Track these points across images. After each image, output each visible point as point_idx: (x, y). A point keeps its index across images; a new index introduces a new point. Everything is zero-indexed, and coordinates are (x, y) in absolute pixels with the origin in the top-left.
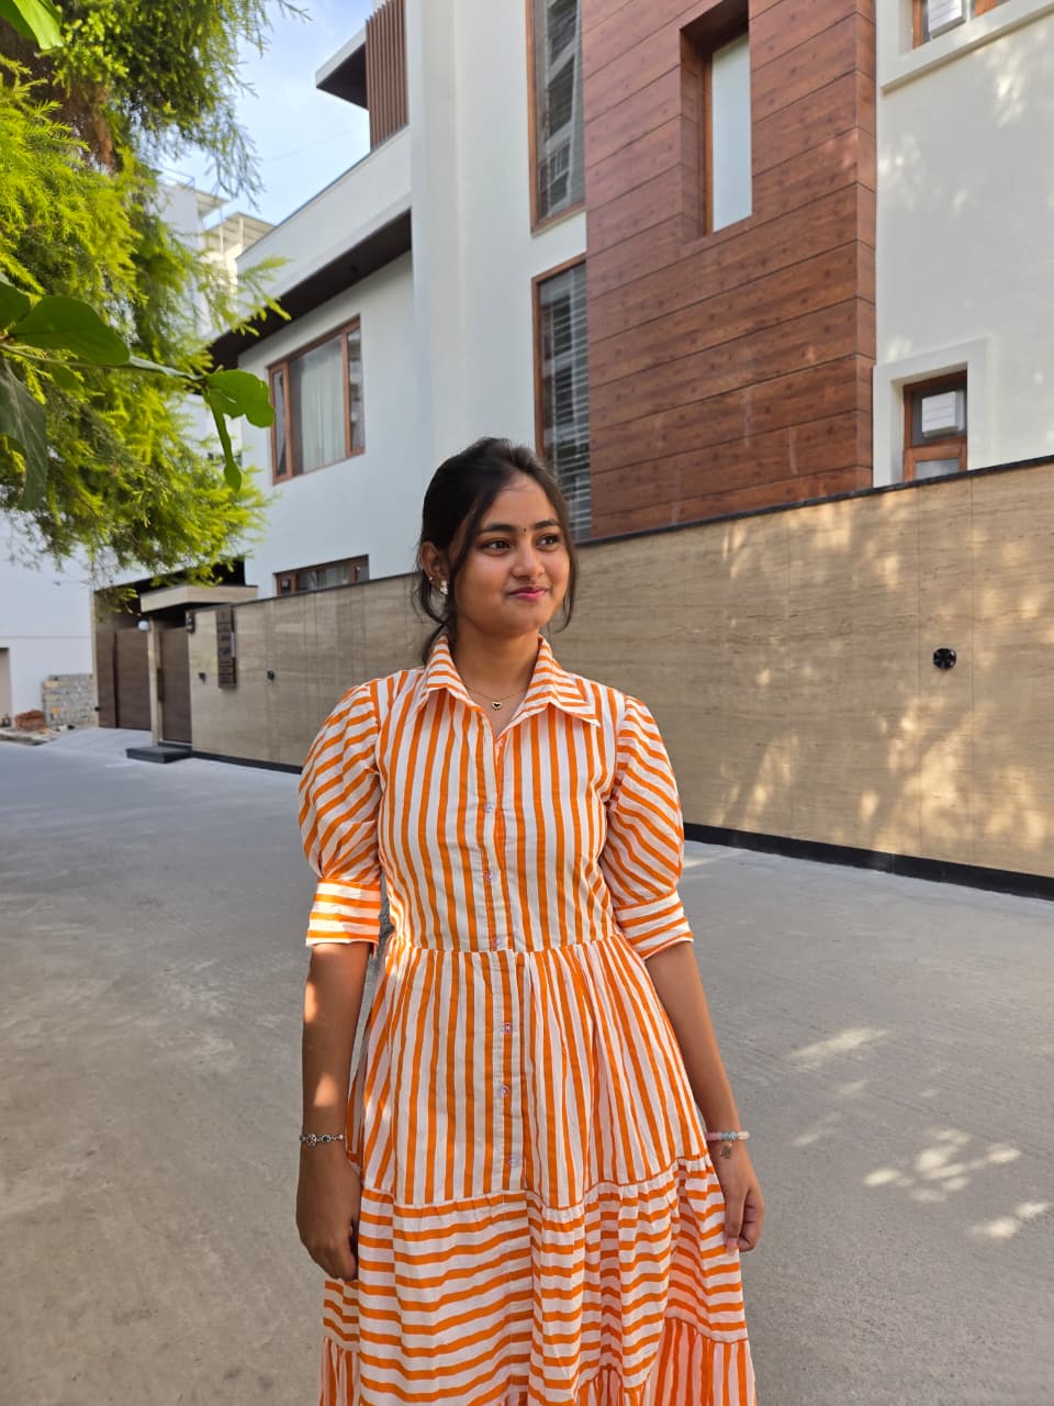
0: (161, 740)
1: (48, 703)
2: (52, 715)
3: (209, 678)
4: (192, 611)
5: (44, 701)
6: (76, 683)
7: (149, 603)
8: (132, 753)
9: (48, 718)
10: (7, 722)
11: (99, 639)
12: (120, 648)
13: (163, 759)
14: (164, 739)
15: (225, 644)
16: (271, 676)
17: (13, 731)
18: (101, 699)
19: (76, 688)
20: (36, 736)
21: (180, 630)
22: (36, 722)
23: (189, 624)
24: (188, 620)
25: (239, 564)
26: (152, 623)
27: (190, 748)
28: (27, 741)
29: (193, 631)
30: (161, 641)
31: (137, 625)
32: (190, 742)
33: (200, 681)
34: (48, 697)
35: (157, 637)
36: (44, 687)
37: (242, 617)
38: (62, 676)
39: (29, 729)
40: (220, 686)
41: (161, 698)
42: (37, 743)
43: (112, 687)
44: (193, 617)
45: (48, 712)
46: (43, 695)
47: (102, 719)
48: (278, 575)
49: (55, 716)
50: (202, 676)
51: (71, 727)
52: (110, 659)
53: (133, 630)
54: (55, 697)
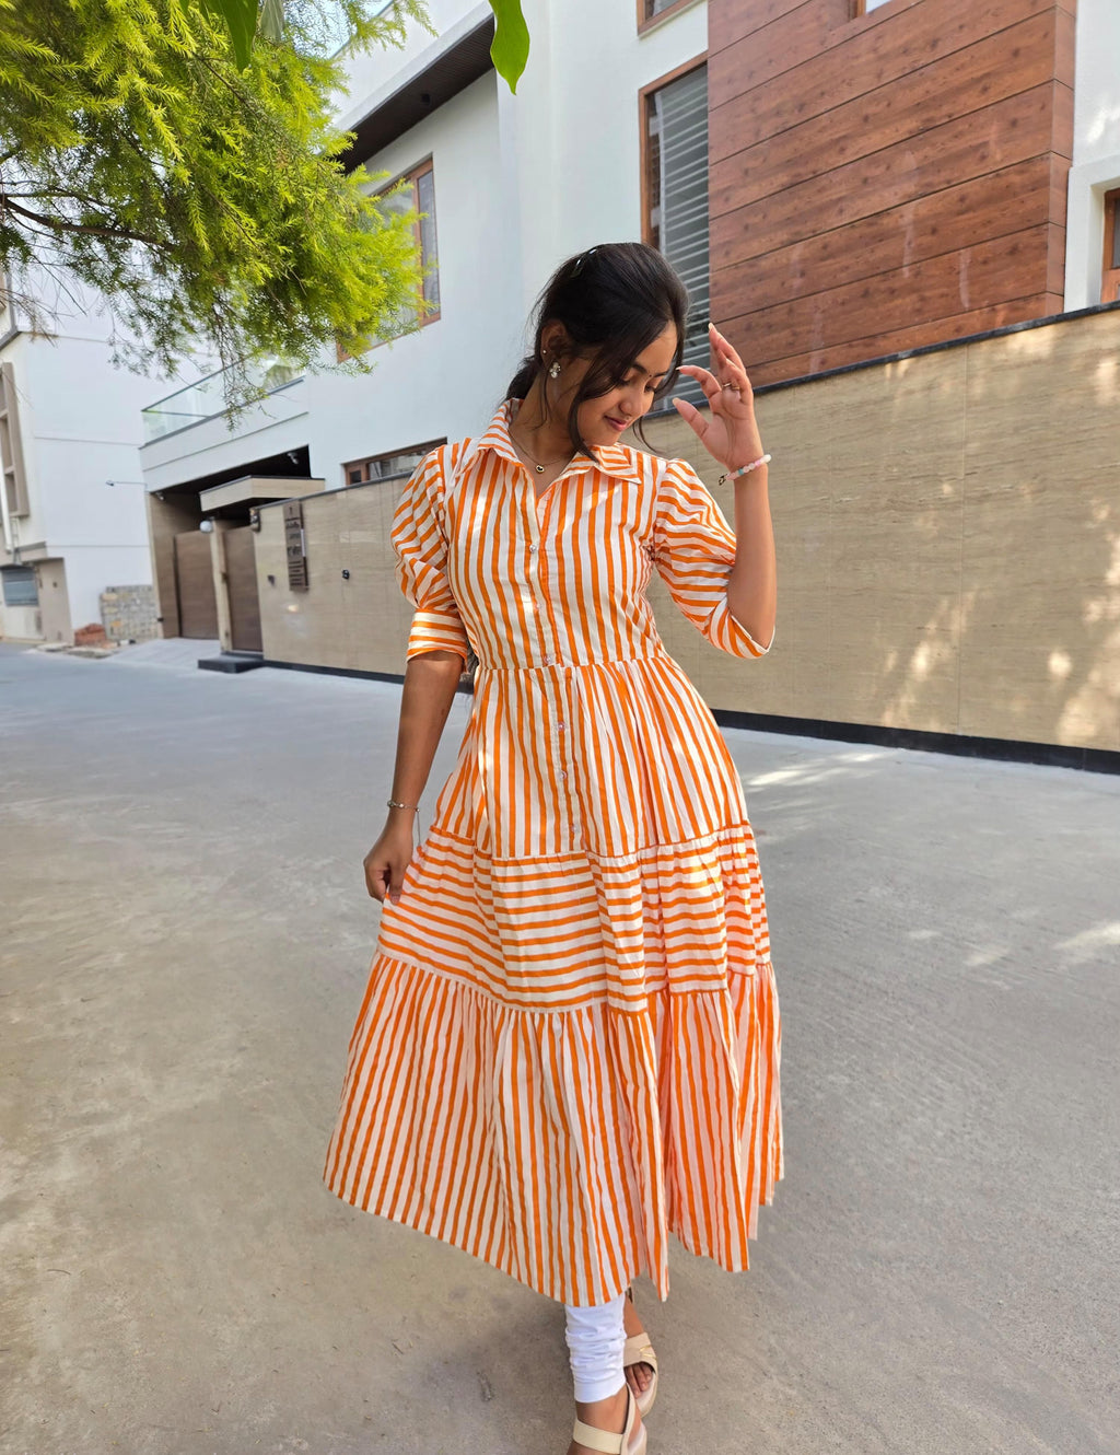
0: (230, 649)
1: (106, 618)
2: (112, 630)
3: (277, 581)
4: (257, 508)
5: (103, 615)
6: (134, 595)
7: (210, 500)
8: (204, 665)
9: (108, 632)
11: (158, 545)
12: (181, 553)
13: (234, 669)
14: (234, 648)
15: (294, 542)
16: (346, 575)
17: (73, 645)
18: (163, 610)
19: (134, 600)
20: (98, 650)
21: (245, 530)
22: (95, 637)
23: (255, 522)
24: (254, 518)
25: (303, 453)
26: (214, 523)
27: (261, 657)
28: (90, 655)
29: (258, 530)
30: (225, 542)
31: (197, 528)
32: (261, 651)
33: (268, 584)
34: (106, 611)
35: (221, 539)
36: (101, 599)
37: (312, 511)
38: (118, 588)
39: (90, 643)
40: (291, 589)
42: (99, 657)
43: (173, 593)
44: (258, 514)
45: (108, 627)
46: (102, 609)
47: (165, 630)
48: (346, 466)
49: (115, 631)
50: (271, 579)
51: (132, 642)
52: (170, 565)
53: (196, 533)
54: (113, 611)
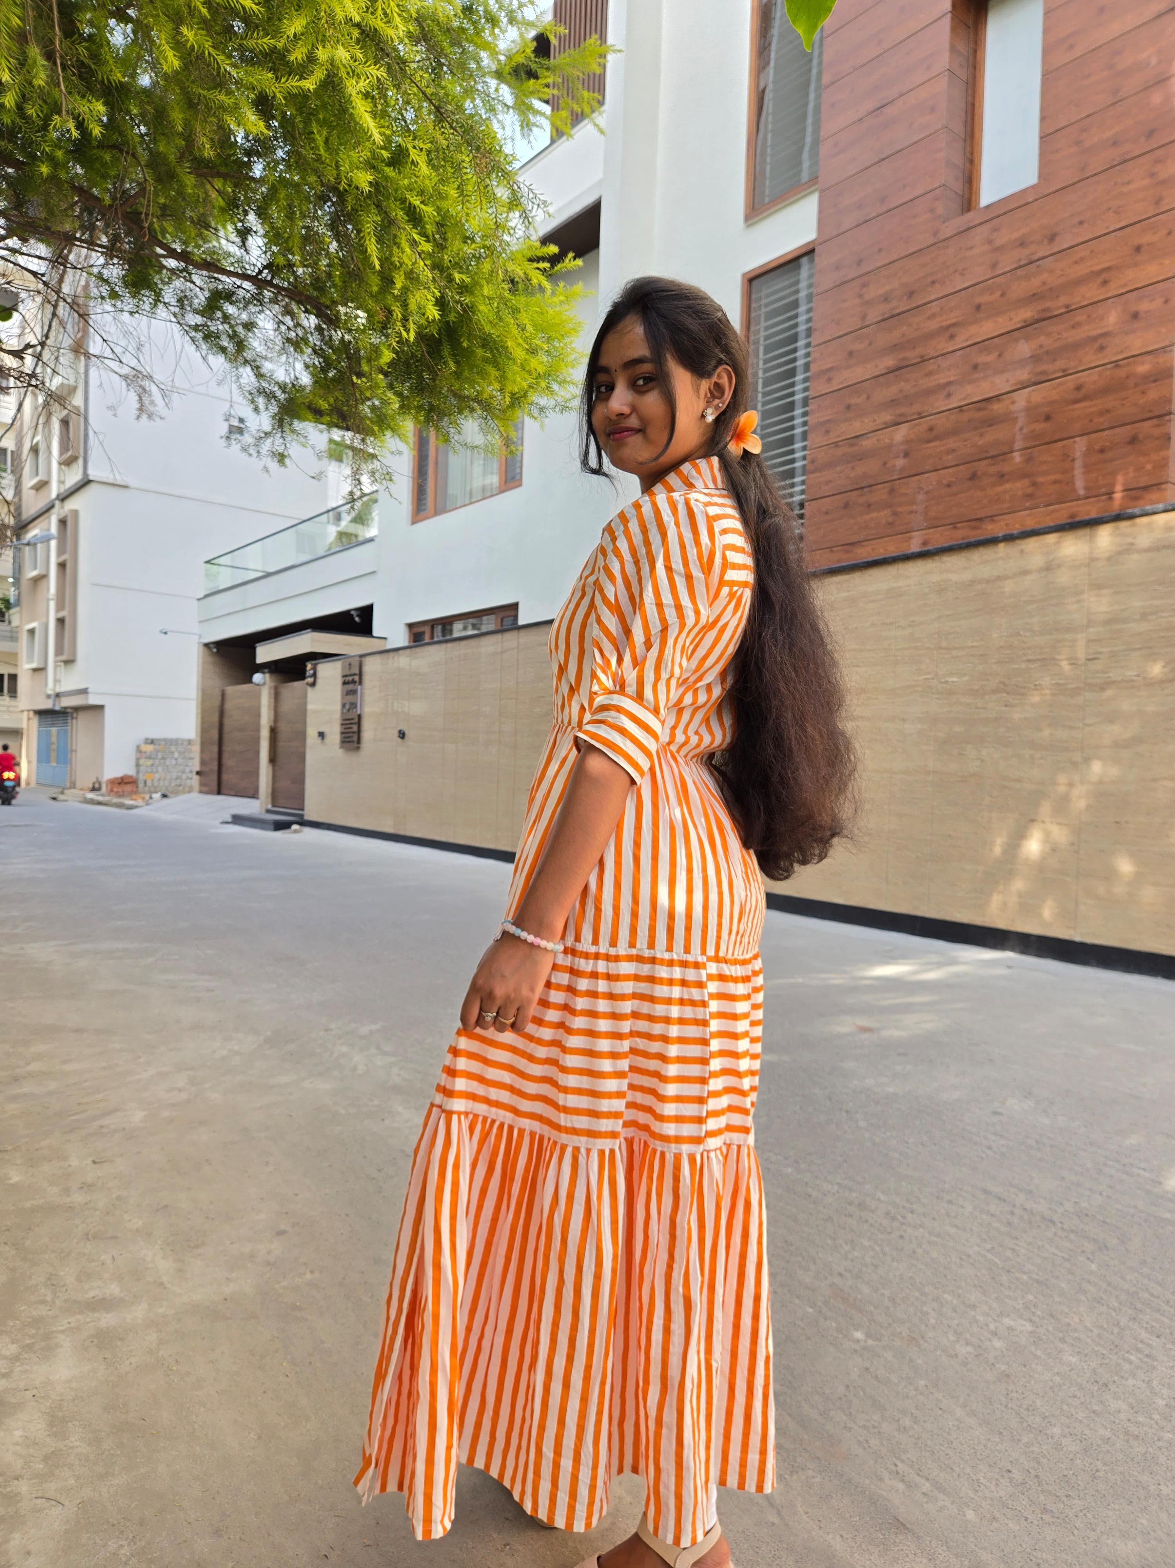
0: (270, 807)
1: (142, 769)
2: (145, 782)
3: (328, 739)
4: (314, 662)
5: (138, 765)
6: (173, 748)
7: (265, 653)
8: (238, 820)
9: (141, 785)
10: (97, 786)
11: (204, 695)
12: (228, 705)
13: (272, 827)
14: (273, 806)
15: (350, 698)
16: (402, 735)
17: (103, 795)
18: (203, 762)
19: (173, 753)
20: (128, 801)
21: (298, 684)
22: (128, 788)
23: (311, 676)
24: (310, 672)
25: (367, 612)
26: (267, 675)
27: (302, 816)
28: (120, 806)
29: (313, 684)
30: (277, 696)
31: (250, 681)
32: (303, 810)
33: (319, 740)
34: (142, 761)
35: (273, 691)
36: (138, 750)
37: (371, 666)
38: (159, 740)
39: (122, 794)
40: (341, 747)
41: (273, 760)
42: (130, 808)
43: (215, 749)
44: (314, 668)
45: (141, 777)
46: (138, 760)
47: (202, 784)
48: (411, 626)
49: (149, 783)
50: (321, 735)
51: (164, 796)
52: (215, 718)
53: (246, 687)
54: (150, 762)
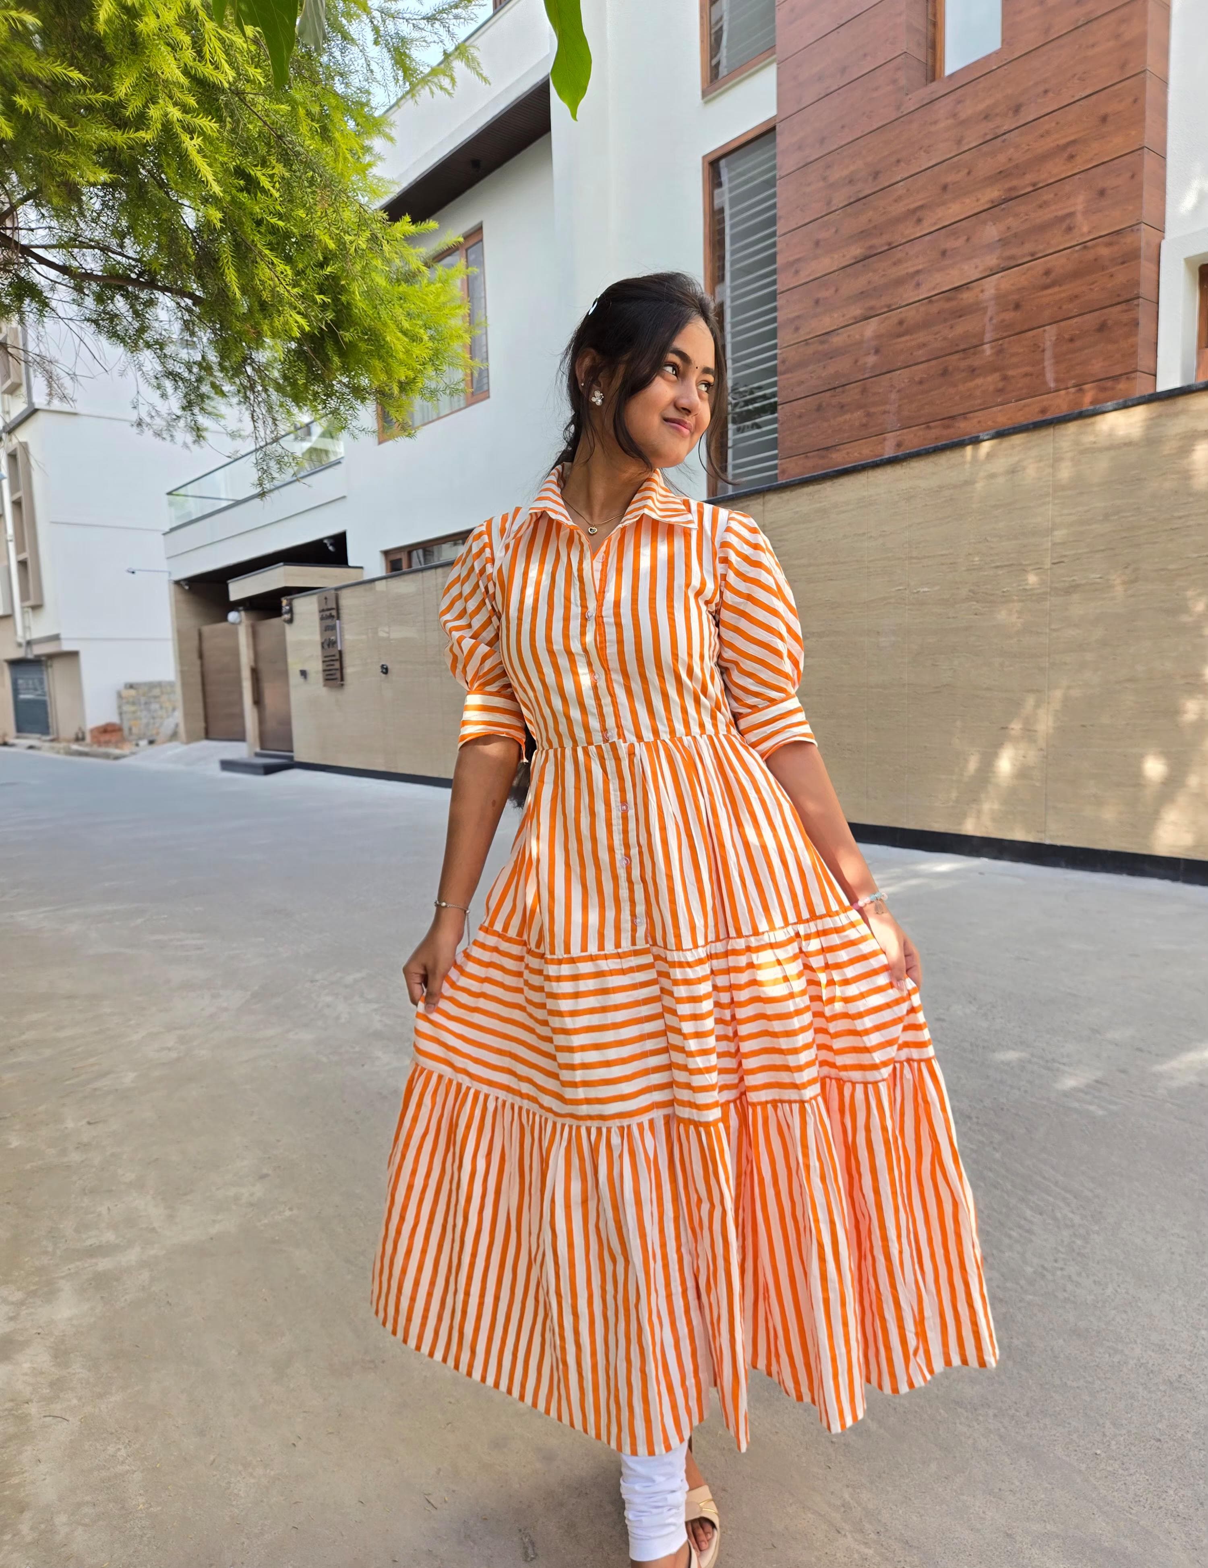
0: (258, 750)
1: (125, 716)
2: (130, 729)
3: (310, 677)
4: (289, 597)
5: (121, 714)
6: (155, 691)
7: (238, 589)
8: (227, 765)
9: (126, 731)
10: (80, 736)
11: (181, 636)
12: (206, 645)
13: (262, 771)
14: (262, 748)
15: (329, 634)
16: (385, 670)
17: (87, 745)
19: (155, 696)
20: (117, 752)
21: (275, 621)
22: (114, 737)
23: (287, 613)
24: (286, 608)
25: (340, 540)
26: (243, 613)
27: (291, 758)
28: (107, 756)
29: (291, 621)
30: (254, 635)
31: (225, 619)
32: (292, 751)
33: (301, 679)
34: (125, 708)
35: (250, 630)
36: (120, 696)
37: (348, 600)
38: (138, 684)
39: (107, 743)
40: (325, 685)
41: (258, 701)
42: (117, 758)
44: (290, 604)
45: (126, 727)
46: (120, 707)
47: (190, 732)
48: (386, 553)
49: (134, 730)
50: (304, 673)
51: (151, 742)
52: (195, 660)
53: (222, 625)
54: (132, 708)
